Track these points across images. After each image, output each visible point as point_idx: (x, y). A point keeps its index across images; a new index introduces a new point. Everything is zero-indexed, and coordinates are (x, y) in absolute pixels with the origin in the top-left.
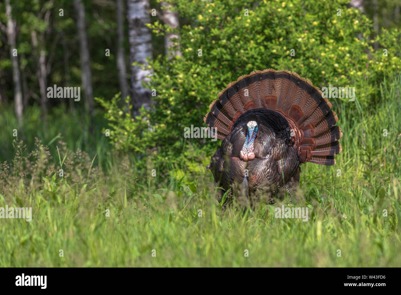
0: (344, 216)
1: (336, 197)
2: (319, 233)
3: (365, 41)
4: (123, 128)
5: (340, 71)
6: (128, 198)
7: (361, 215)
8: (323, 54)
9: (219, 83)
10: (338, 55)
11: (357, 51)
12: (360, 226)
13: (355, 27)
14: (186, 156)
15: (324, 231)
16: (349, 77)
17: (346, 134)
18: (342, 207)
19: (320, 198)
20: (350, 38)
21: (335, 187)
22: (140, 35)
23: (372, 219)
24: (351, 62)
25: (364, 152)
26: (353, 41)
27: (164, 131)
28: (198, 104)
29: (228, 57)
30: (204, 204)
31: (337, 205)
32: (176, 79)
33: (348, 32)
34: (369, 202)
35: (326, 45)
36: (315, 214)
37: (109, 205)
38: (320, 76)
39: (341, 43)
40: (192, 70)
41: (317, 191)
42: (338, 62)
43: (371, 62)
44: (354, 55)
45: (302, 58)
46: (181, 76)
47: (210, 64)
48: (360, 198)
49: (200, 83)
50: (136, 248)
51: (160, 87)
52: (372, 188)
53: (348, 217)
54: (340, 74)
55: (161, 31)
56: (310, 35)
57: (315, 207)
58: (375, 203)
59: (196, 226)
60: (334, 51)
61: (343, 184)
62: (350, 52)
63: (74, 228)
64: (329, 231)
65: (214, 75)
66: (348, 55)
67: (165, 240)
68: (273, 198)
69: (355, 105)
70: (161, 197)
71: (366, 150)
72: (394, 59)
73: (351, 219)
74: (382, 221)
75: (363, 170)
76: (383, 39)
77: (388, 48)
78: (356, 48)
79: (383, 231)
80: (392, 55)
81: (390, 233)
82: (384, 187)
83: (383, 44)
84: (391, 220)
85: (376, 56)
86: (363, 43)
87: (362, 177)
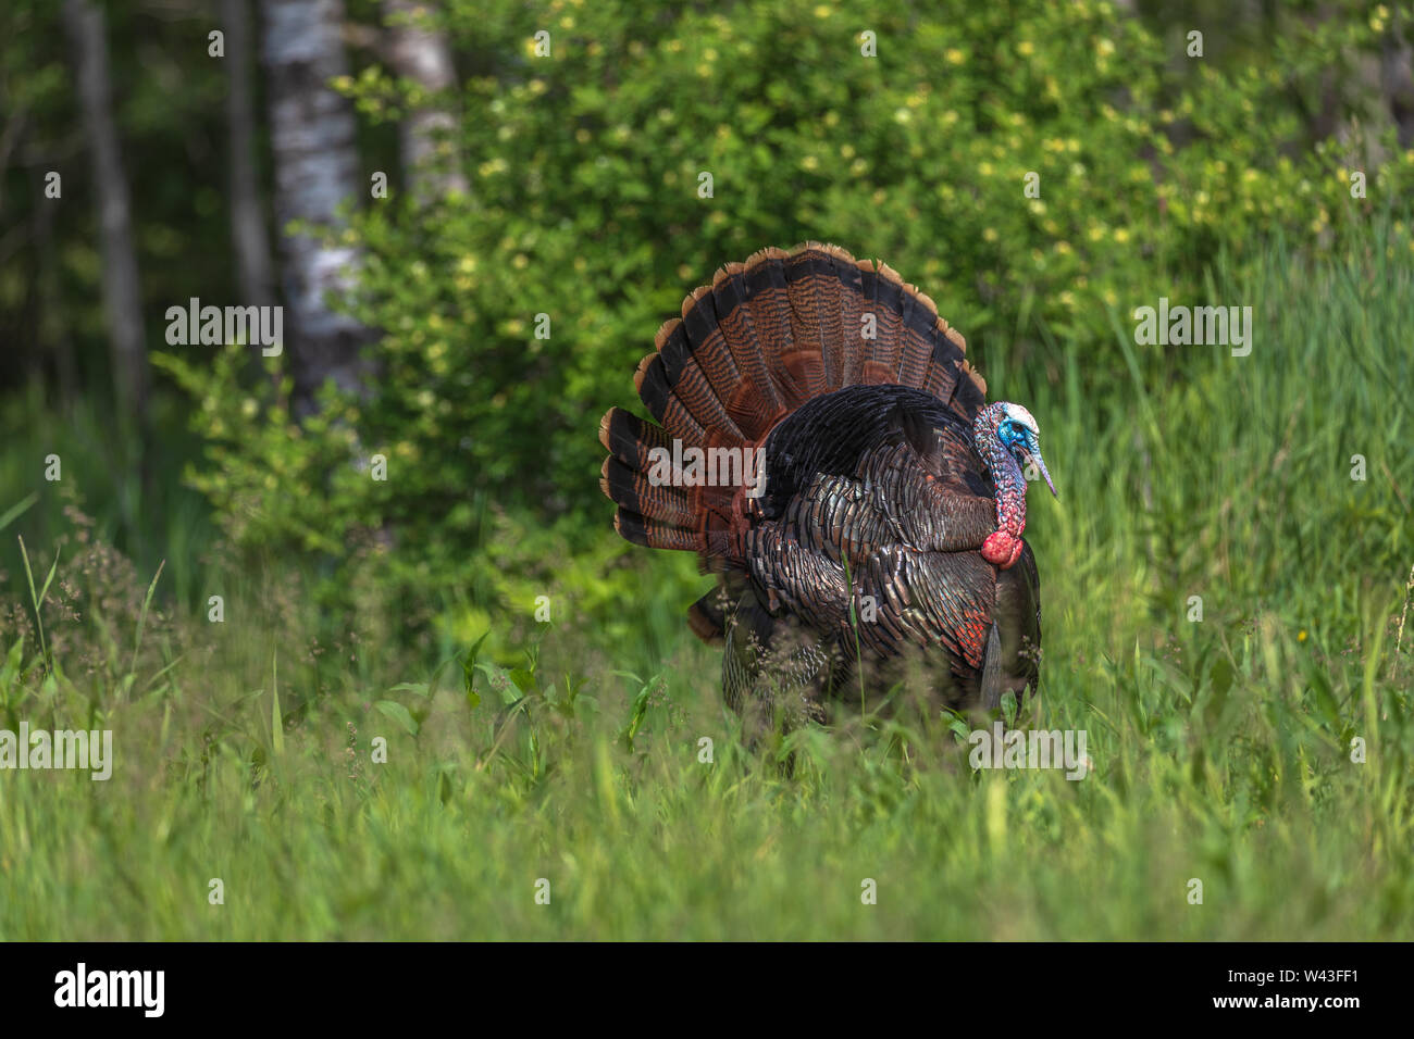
1: (1053, 692)
2: (997, 824)
3: (1141, 116)
4: (261, 463)
5: (1051, 227)
6: (285, 721)
7: (1145, 755)
8: (986, 169)
9: (606, 285)
10: (1047, 172)
11: (1110, 153)
12: (1148, 795)
13: (1103, 68)
14: (493, 560)
15: (1014, 819)
16: (1086, 252)
17: (1084, 459)
20: (1083, 107)
22: (310, 117)
23: (1186, 770)
24: (1089, 195)
25: (1150, 523)
26: (1094, 117)
27: (408, 470)
28: (534, 365)
29: (638, 190)
30: (566, 732)
31: (1054, 720)
32: (451, 275)
33: (1077, 83)
34: (1176, 706)
35: (999, 136)
37: (216, 749)
38: (981, 249)
39: (1051, 127)
40: (508, 244)
42: (1044, 196)
43: (1163, 191)
44: (1101, 170)
45: (911, 184)
46: (468, 264)
47: (573, 217)
48: (1141, 695)
49: (537, 290)
50: (321, 905)
51: (390, 309)
52: (1183, 654)
53: (1098, 763)
54: (1052, 240)
55: (389, 103)
56: (939, 101)
58: (1196, 711)
59: (539, 815)
60: (1027, 156)
61: (1074, 643)
62: (1086, 159)
63: (95, 837)
64: (1030, 816)
65: (588, 259)
66: (1078, 170)
67: (430, 871)
68: (821, 705)
70: (406, 710)
71: (1155, 515)
72: (1251, 177)
73: (1108, 772)
74: (1223, 774)
75: (1148, 589)
76: (1207, 105)
77: (1225, 138)
78: (1107, 141)
79: (1228, 813)
80: (1242, 164)
81: (1256, 817)
82: (1225, 648)
83: (1207, 125)
84: (1254, 768)
85: (1181, 168)
86: (1132, 125)
87: (1144, 613)
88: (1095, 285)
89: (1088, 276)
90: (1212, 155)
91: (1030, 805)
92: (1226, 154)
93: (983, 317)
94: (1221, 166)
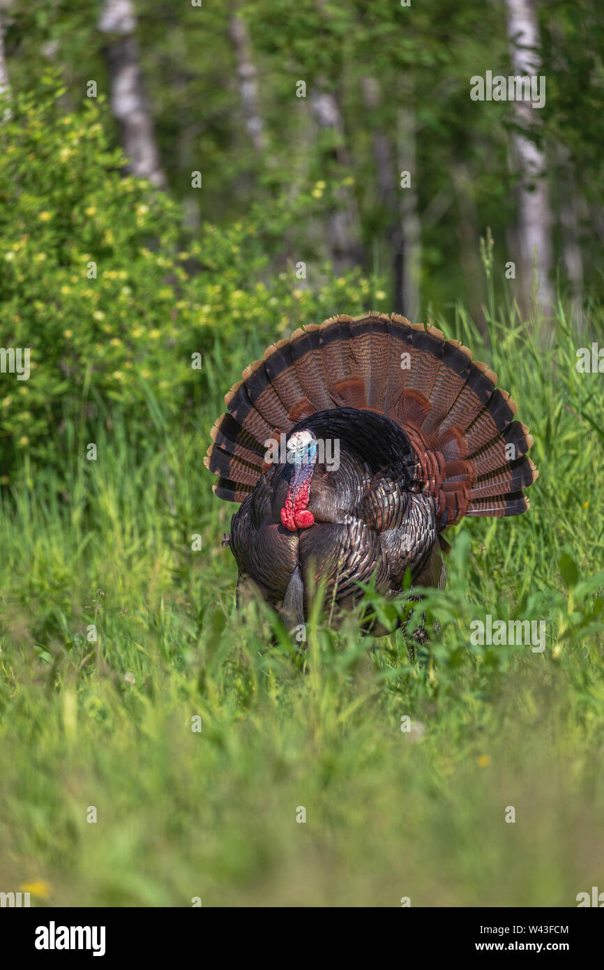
0: (129, 677)
1: (109, 633)
3: (167, 256)
5: (107, 328)
7: (167, 673)
8: (66, 290)
10: (103, 292)
11: (147, 280)
12: (168, 699)
13: (141, 223)
15: (81, 716)
16: (131, 344)
17: (128, 479)
18: (123, 656)
19: (69, 635)
20: (127, 249)
21: (104, 607)
23: (193, 685)
24: (133, 307)
25: (172, 522)
26: (136, 256)
31: (110, 650)
33: (124, 234)
34: (188, 641)
35: (73, 268)
36: (59, 674)
38: (61, 343)
39: (108, 263)
41: (61, 620)
42: (102, 307)
43: (181, 305)
44: (141, 291)
45: (16, 300)
48: (166, 634)
52: (192, 607)
53: (136, 679)
54: (109, 337)
56: (34, 246)
57: (58, 657)
58: (202, 645)
60: (92, 281)
61: (123, 600)
62: (130, 283)
64: (92, 714)
66: (126, 291)
69: (147, 412)
71: (176, 517)
72: (237, 296)
73: (144, 685)
74: (219, 685)
75: (171, 565)
76: (209, 249)
77: (220, 270)
78: (144, 273)
79: (221, 711)
80: (231, 287)
81: (240, 714)
82: (220, 603)
83: (208, 261)
84: (239, 682)
85: (192, 289)
86: (161, 261)
87: (169, 581)
88: (137, 367)
89: (131, 360)
90: (213, 282)
91: (92, 707)
92: (221, 280)
93: (61, 387)
94: (218, 288)
